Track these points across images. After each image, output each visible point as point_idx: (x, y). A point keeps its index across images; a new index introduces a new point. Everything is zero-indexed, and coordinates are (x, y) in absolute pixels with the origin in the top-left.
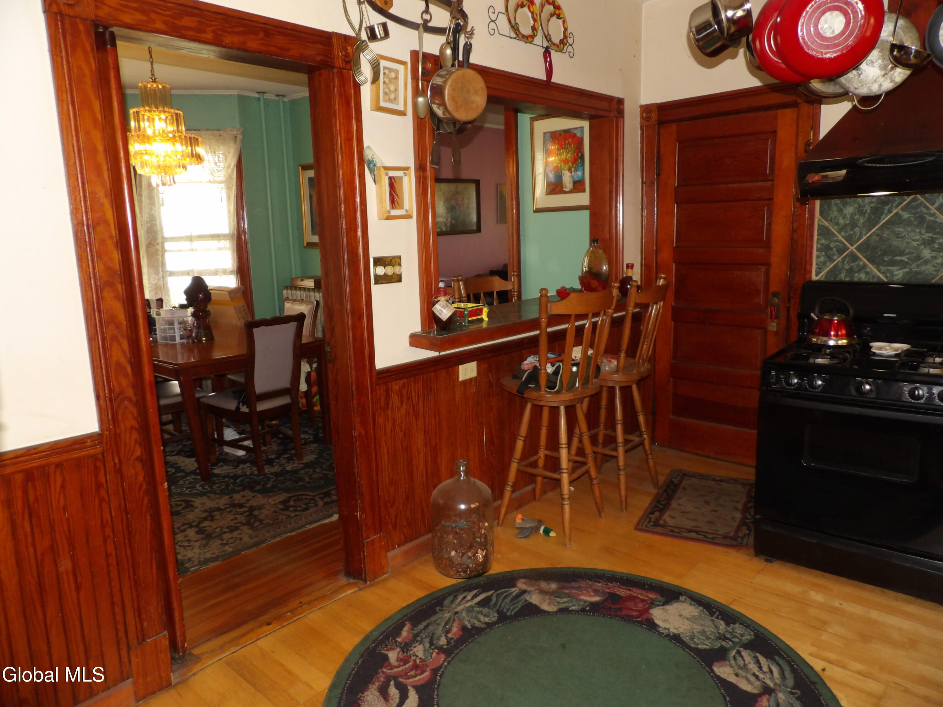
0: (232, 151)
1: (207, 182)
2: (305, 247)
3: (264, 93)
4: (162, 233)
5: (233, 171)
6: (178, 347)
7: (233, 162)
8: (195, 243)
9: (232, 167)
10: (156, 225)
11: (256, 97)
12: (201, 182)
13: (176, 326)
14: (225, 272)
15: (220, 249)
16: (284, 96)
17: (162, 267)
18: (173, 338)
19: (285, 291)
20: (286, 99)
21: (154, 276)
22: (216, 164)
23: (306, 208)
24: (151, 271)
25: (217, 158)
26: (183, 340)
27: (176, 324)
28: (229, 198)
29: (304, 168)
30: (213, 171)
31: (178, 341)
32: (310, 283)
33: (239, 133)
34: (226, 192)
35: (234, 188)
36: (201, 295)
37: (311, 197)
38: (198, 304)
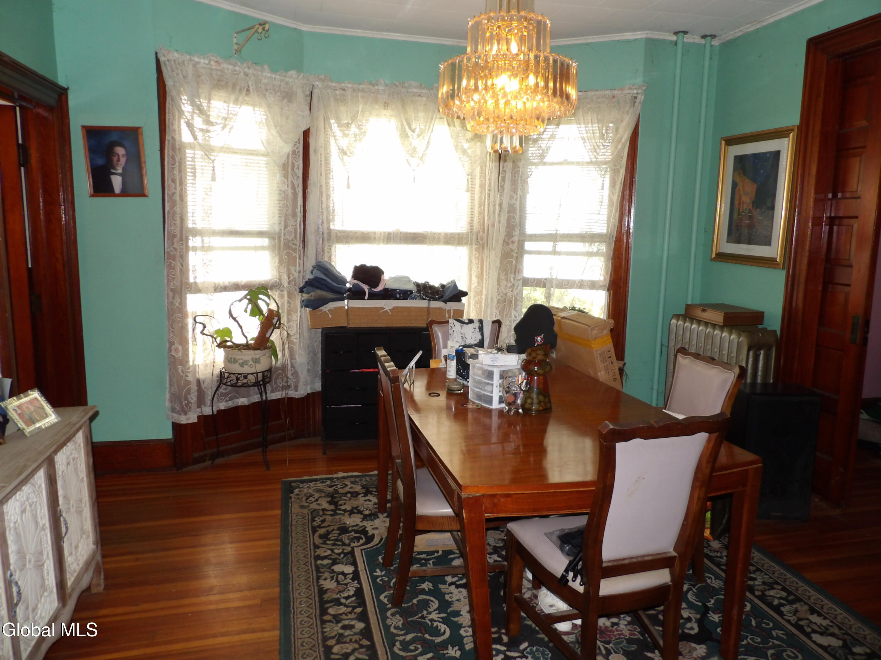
1: (587, 163)
2: (712, 259)
3: (685, 33)
4: (521, 228)
5: (623, 148)
6: (495, 416)
7: (626, 136)
8: (558, 244)
9: (623, 140)
10: (514, 218)
11: (671, 41)
12: (579, 163)
13: (496, 380)
14: (593, 285)
16: (713, 37)
18: (490, 400)
19: (674, 321)
20: (716, 42)
22: (602, 136)
23: (723, 202)
24: (503, 276)
25: (604, 128)
26: (503, 405)
27: (496, 376)
28: (613, 184)
29: (731, 141)
30: (596, 147)
31: (496, 405)
32: (718, 317)
33: (640, 91)
34: (610, 176)
35: (623, 171)
36: (539, 339)
37: (734, 185)
38: (534, 348)
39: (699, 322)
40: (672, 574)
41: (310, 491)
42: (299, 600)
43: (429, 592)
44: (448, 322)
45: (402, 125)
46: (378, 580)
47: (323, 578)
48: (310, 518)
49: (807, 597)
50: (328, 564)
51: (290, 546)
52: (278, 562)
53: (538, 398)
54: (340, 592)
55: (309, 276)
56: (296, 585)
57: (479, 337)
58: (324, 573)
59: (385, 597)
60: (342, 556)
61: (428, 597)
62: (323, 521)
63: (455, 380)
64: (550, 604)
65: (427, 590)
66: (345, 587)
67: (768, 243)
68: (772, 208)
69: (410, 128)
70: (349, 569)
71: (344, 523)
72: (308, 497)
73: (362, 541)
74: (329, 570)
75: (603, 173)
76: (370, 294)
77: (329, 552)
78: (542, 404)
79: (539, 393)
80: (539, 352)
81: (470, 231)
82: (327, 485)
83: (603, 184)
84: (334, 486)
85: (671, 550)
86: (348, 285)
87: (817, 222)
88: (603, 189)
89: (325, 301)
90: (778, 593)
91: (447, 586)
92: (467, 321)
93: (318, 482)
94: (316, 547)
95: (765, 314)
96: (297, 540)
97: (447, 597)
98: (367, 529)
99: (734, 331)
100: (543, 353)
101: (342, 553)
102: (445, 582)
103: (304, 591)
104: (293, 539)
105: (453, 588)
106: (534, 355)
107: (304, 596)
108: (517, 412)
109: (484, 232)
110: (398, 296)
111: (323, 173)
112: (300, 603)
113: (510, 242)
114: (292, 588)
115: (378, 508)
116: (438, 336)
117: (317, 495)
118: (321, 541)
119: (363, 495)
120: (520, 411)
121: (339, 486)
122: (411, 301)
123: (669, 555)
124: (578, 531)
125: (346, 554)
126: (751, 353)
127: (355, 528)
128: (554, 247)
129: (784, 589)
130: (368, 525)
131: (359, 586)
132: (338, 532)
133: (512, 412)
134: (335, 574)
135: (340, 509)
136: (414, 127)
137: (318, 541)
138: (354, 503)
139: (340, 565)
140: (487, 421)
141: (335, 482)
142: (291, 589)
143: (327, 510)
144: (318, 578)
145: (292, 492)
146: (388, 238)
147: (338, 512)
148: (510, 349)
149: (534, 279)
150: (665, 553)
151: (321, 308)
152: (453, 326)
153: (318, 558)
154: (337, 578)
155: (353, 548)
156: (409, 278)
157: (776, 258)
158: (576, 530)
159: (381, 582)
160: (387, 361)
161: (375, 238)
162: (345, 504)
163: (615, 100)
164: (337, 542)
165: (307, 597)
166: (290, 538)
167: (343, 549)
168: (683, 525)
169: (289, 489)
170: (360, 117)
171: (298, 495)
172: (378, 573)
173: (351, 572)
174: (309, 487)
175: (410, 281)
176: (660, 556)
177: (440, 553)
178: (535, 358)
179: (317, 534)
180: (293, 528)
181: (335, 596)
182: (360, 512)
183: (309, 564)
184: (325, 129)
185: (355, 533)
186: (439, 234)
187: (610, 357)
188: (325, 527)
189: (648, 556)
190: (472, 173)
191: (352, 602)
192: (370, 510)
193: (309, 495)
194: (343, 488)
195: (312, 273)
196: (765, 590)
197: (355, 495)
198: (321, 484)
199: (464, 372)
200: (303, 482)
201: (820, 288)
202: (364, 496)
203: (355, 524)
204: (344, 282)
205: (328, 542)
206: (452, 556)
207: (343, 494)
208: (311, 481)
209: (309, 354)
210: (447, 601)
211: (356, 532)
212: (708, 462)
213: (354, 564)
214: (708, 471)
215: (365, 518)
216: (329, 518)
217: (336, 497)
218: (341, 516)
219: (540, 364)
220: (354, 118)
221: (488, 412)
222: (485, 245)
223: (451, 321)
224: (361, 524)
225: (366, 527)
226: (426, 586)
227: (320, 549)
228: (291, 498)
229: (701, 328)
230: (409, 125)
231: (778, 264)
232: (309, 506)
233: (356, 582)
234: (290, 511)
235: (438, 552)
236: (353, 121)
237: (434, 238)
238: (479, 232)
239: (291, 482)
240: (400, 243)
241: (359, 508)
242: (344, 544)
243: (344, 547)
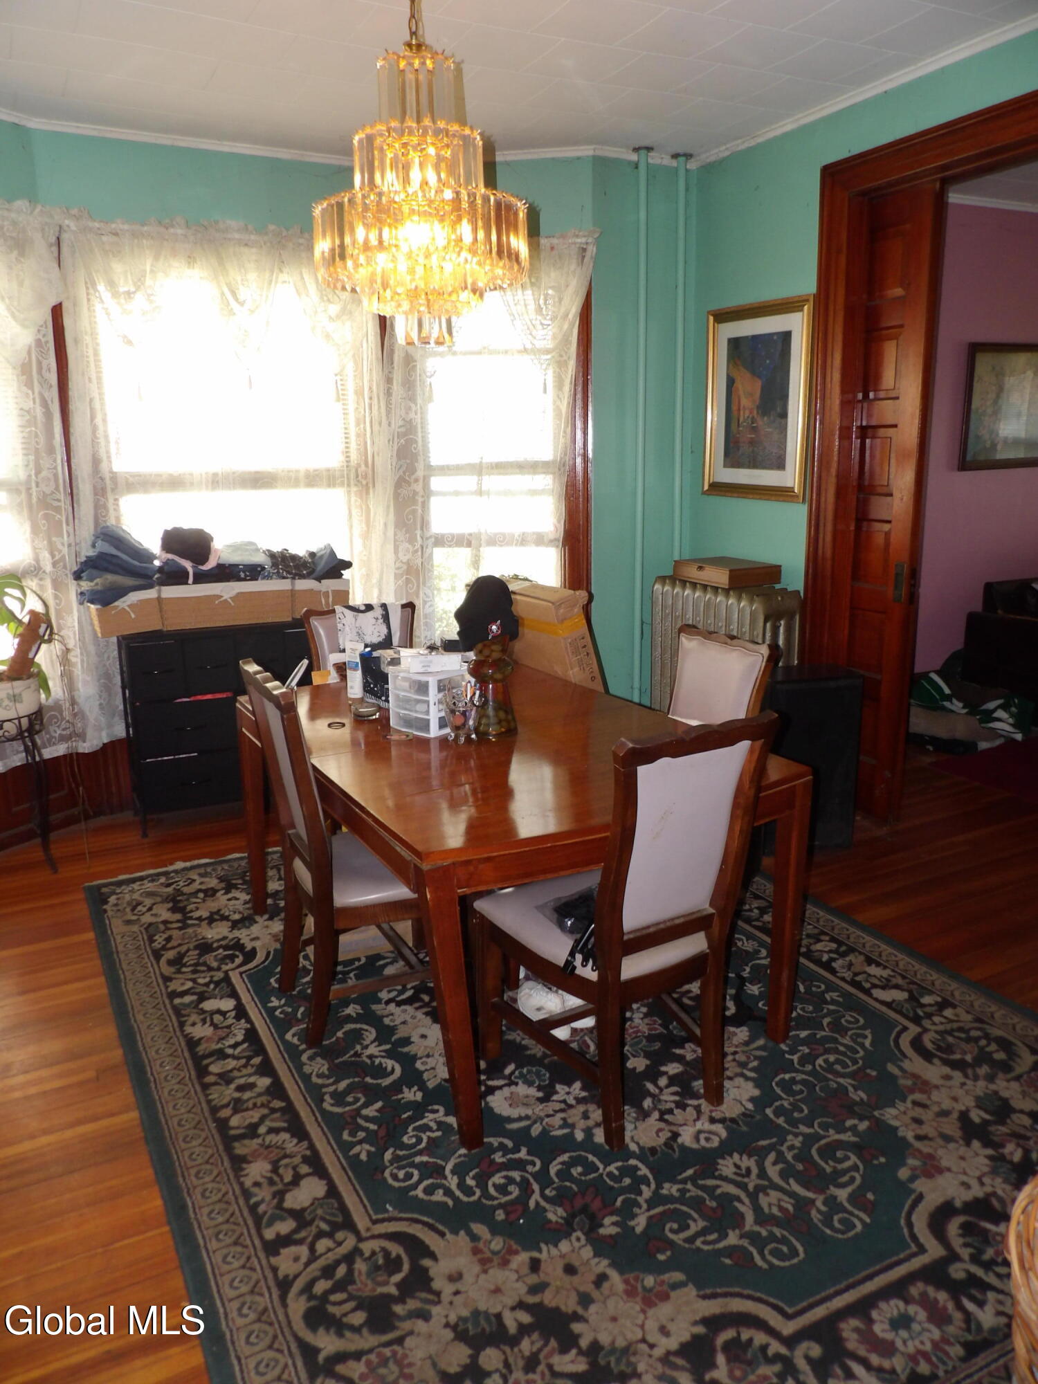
0: (574, 283)
1: (519, 352)
2: (704, 493)
3: (649, 149)
4: (426, 457)
5: (572, 325)
6: (434, 748)
7: (573, 308)
8: (486, 478)
9: (571, 316)
10: (416, 442)
11: (629, 162)
12: (506, 352)
13: (433, 695)
14: (540, 540)
15: (534, 493)
16: (688, 156)
17: (422, 529)
18: (425, 725)
19: (658, 587)
20: (692, 165)
21: (407, 545)
22: (539, 310)
23: (715, 408)
24: (401, 536)
25: (542, 297)
26: (447, 730)
27: (433, 689)
28: (559, 385)
29: (723, 316)
30: (531, 327)
31: (434, 732)
32: (720, 577)
33: (590, 240)
34: (554, 372)
35: (572, 364)
36: (494, 627)
37: (731, 382)
38: (486, 642)
39: (694, 585)
40: (709, 938)
41: (136, 896)
42: (158, 1062)
43: (359, 1019)
44: (333, 611)
45: (223, 294)
46: (277, 1013)
47: (189, 1023)
48: (146, 938)
49: (861, 946)
50: (192, 1002)
51: (123, 985)
52: (109, 1010)
53: (496, 716)
54: (223, 1039)
55: (87, 552)
56: (148, 1040)
57: (385, 631)
58: (188, 1016)
59: (294, 1035)
60: (212, 986)
61: (358, 1026)
62: (169, 939)
63: (362, 700)
64: (538, 1006)
65: (354, 1015)
66: (228, 1030)
67: (780, 465)
68: (784, 415)
69: (237, 300)
70: (228, 1004)
71: (203, 938)
72: (135, 906)
73: (238, 961)
74: (195, 1011)
75: (544, 366)
76: (195, 575)
77: (189, 984)
78: (504, 724)
79: (496, 709)
80: (494, 647)
81: (345, 464)
82: (162, 884)
83: (545, 384)
84: (173, 883)
85: (707, 906)
86: (157, 563)
87: (845, 433)
88: (545, 391)
89: (122, 592)
90: (826, 946)
91: (383, 1005)
92: (363, 608)
93: (146, 882)
94: (167, 979)
95: (783, 569)
96: (133, 973)
97: (387, 1021)
98: (242, 942)
99: (744, 595)
100: (501, 648)
101: (211, 982)
102: (379, 1001)
103: (163, 1046)
104: (126, 973)
105: (392, 1006)
106: (486, 652)
107: (165, 1053)
108: (468, 739)
109: (367, 465)
110: (242, 575)
111: (94, 377)
112: (161, 1065)
113: (412, 481)
114: (143, 1045)
115: (253, 908)
116: (319, 634)
117: (148, 902)
118: (172, 970)
119: (223, 892)
120: (473, 736)
121: (181, 884)
122: (264, 581)
123: (705, 913)
124: (580, 897)
125: (217, 984)
126: (768, 625)
127: (223, 943)
128: (479, 484)
129: (833, 940)
130: (243, 935)
131: (249, 1026)
132: (197, 952)
133: (462, 739)
134: (207, 1014)
135: (191, 918)
136: (241, 298)
137: (168, 970)
138: (212, 905)
139: (212, 1000)
140: (423, 756)
141: (172, 878)
142: (141, 1049)
143: (171, 922)
144: (182, 1025)
145: (106, 902)
146: (213, 482)
147: (190, 922)
148: (449, 646)
149: (453, 536)
150: (699, 911)
151: (116, 604)
152: (342, 617)
153: (173, 995)
154: (212, 1020)
155: (226, 972)
156: (253, 544)
157: (793, 488)
158: (577, 896)
159: (282, 1016)
160: (267, 681)
161: (192, 484)
162: (197, 909)
163: (555, 252)
164: (199, 968)
165: (171, 1055)
166: (121, 972)
167: (212, 977)
168: (721, 870)
169: (98, 899)
170: (148, 282)
171: (116, 905)
172: (275, 1002)
173: (232, 1008)
174: (132, 891)
175: (258, 550)
176: (694, 916)
177: (363, 960)
178: (488, 657)
179: (163, 961)
180: (122, 956)
181: (214, 1047)
182: (225, 918)
183: (161, 1006)
184: (89, 300)
185: (225, 950)
186: (297, 471)
187: (585, 646)
188: (173, 948)
189: (678, 918)
190: (342, 371)
191: (243, 1051)
192: (240, 913)
193: (134, 903)
194: (188, 885)
195: (94, 546)
196: (811, 944)
197: (210, 893)
198: (150, 884)
199: (375, 686)
200: (120, 884)
201: (852, 528)
202: (226, 893)
203: (220, 937)
204: (150, 557)
205: (184, 969)
206: (381, 962)
207: (191, 894)
208: (134, 881)
209: (99, 680)
210: (388, 1026)
211: (226, 948)
212: (751, 781)
213: (234, 994)
214: (752, 792)
215: (235, 925)
216: (175, 933)
217: (180, 901)
218: (196, 928)
219: (496, 664)
220: (139, 283)
221: (424, 743)
222: (371, 485)
223: (338, 609)
224: (231, 936)
225: (239, 939)
226: (352, 1010)
227: (174, 981)
228: (105, 911)
229: (697, 594)
230: (234, 293)
231: (797, 496)
232: (138, 919)
233: (243, 1021)
234: (109, 932)
235: (359, 960)
236: (138, 288)
237: (290, 479)
238: (359, 465)
239: (99, 887)
240: (234, 488)
241: (222, 912)
242: (210, 969)
243: (213, 973)
